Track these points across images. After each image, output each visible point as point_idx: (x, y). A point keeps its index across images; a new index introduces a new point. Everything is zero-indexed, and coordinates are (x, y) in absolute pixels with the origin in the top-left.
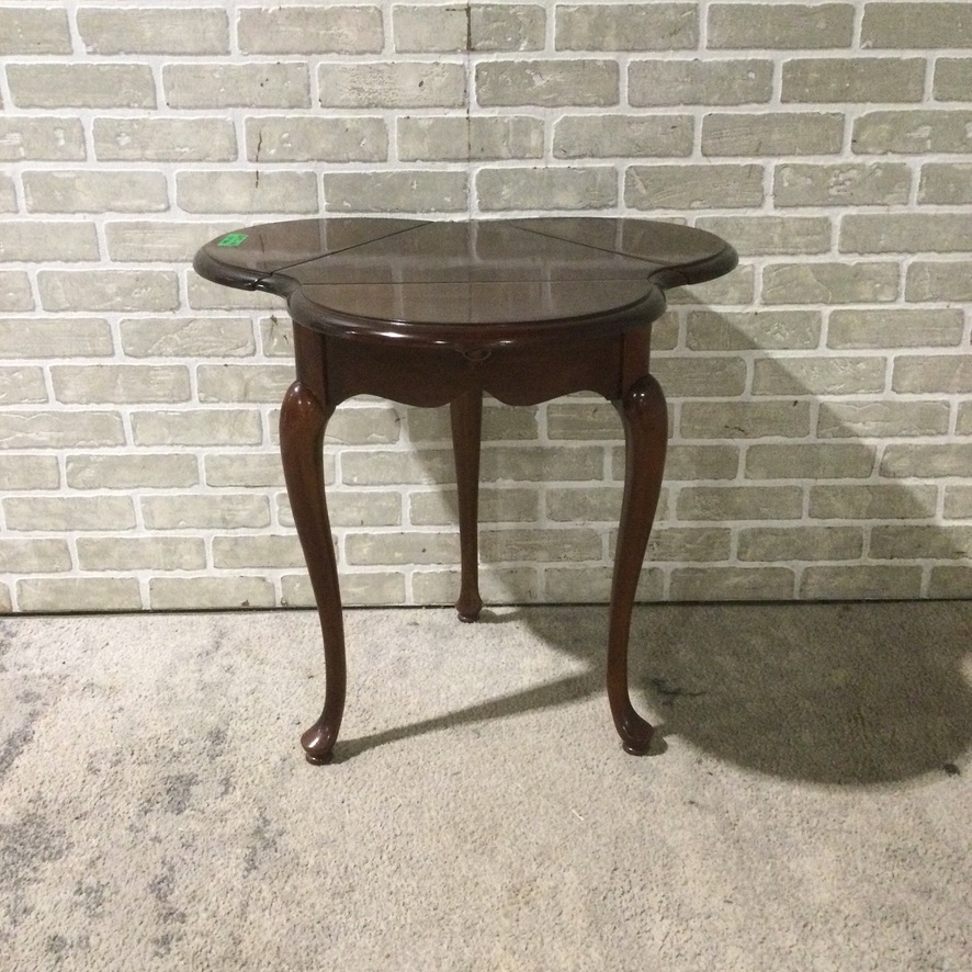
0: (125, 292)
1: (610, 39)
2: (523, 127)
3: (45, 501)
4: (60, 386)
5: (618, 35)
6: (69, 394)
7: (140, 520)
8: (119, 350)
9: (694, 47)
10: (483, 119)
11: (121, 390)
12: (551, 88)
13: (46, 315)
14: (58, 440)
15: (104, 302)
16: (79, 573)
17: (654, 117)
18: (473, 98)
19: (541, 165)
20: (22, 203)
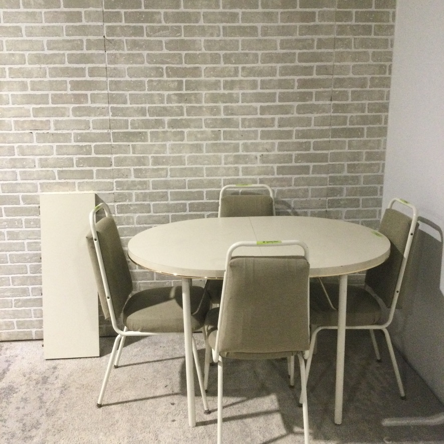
0: (31, 258)
1: (148, 199)
2: (128, 218)
3: (8, 311)
4: (13, 282)
5: (149, 198)
6: (16, 283)
7: (33, 315)
8: (29, 272)
9: (167, 200)
10: (118, 217)
11: (29, 282)
12: (134, 209)
13: (11, 264)
14: (13, 295)
15: (26, 260)
16: (16, 330)
17: (159, 216)
18: (116, 212)
19: (133, 226)
20: (6, 238)
